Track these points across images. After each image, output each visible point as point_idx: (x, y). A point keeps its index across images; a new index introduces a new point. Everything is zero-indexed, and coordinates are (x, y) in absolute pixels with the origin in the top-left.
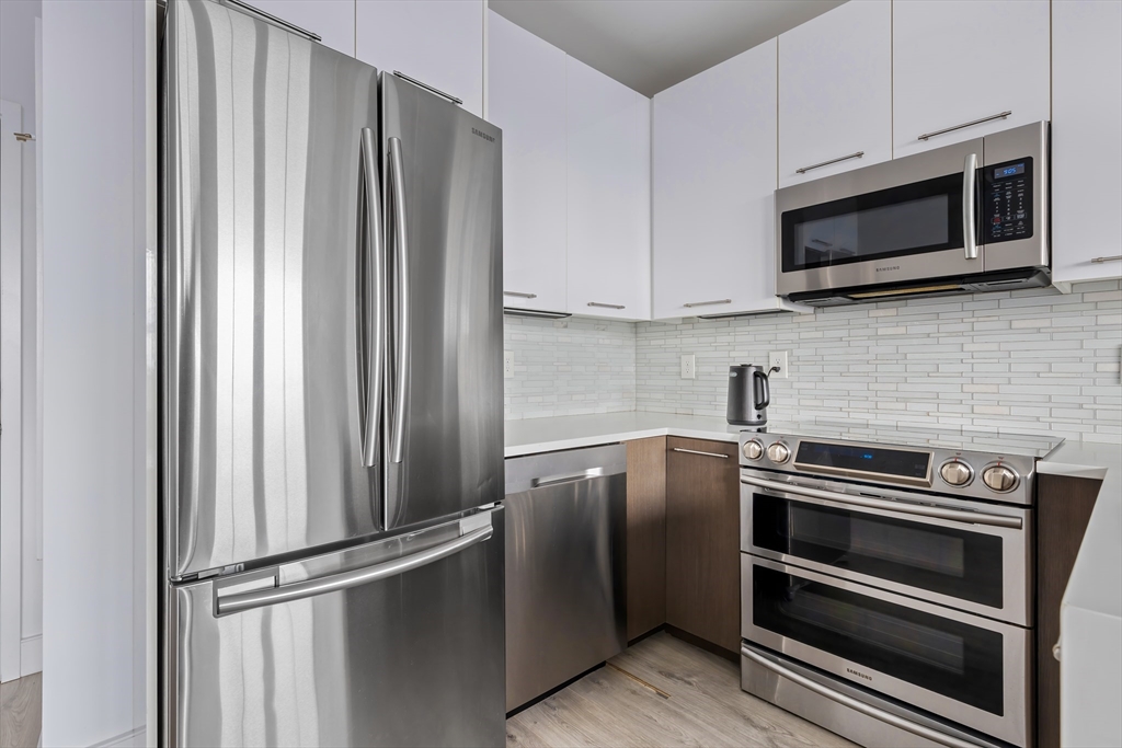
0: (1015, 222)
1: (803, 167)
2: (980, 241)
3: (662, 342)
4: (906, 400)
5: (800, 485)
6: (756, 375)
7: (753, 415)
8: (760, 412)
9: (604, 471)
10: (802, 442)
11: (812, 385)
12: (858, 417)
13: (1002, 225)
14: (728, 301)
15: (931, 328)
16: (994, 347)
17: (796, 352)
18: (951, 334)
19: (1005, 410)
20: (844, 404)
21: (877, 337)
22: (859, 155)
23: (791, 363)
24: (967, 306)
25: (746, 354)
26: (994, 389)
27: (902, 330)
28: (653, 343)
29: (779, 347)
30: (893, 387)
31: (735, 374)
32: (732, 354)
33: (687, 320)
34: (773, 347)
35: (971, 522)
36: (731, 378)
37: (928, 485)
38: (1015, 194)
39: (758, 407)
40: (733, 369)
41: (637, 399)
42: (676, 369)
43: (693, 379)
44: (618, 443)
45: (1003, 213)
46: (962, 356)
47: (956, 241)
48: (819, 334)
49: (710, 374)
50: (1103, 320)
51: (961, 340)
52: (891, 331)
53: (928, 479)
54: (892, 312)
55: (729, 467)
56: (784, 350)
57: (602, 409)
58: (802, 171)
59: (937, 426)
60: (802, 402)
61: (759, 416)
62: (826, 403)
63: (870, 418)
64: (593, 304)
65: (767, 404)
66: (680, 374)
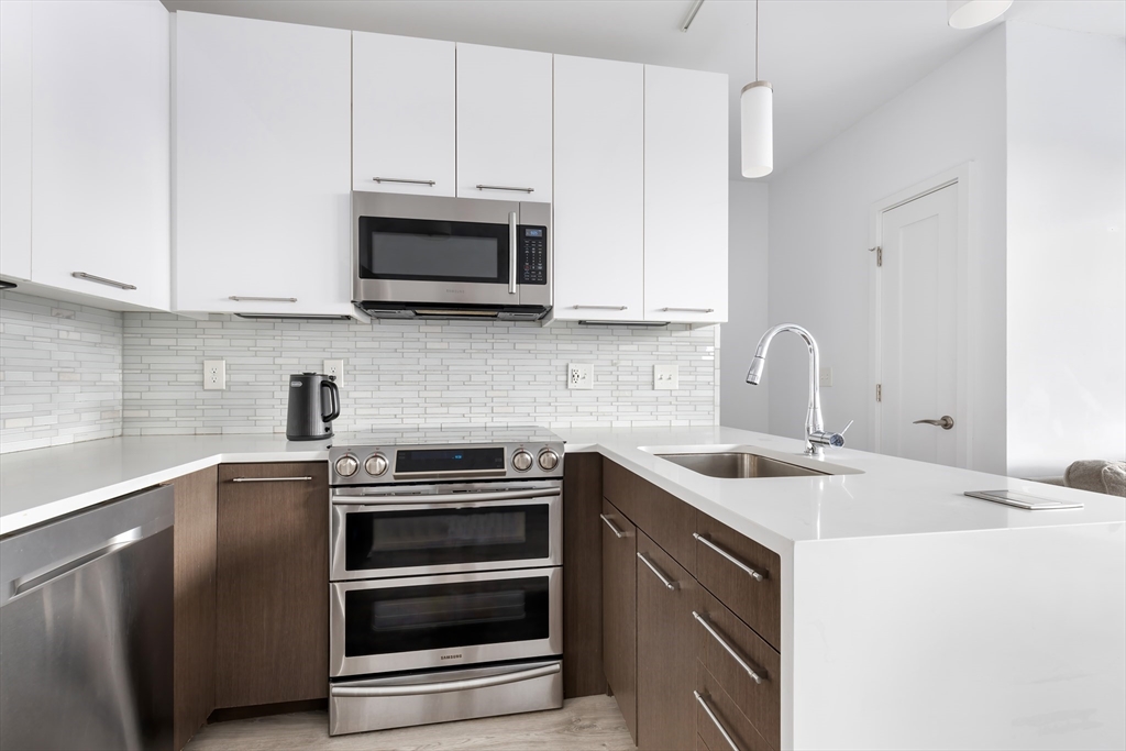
0: (537, 271)
1: (381, 177)
2: (520, 281)
3: (173, 342)
4: (448, 405)
5: (397, 494)
6: (324, 384)
7: (319, 427)
8: (327, 425)
9: (143, 532)
10: (399, 452)
11: (369, 394)
12: (410, 422)
13: (530, 271)
14: (293, 300)
15: (465, 345)
16: (505, 362)
17: (353, 361)
18: (479, 351)
19: (511, 409)
20: (398, 411)
21: (426, 350)
22: (431, 184)
23: (347, 372)
24: (490, 330)
25: (295, 361)
26: (505, 394)
27: (445, 345)
28: (154, 342)
29: (335, 355)
30: (438, 394)
31: (299, 384)
32: (278, 361)
33: (216, 317)
34: (327, 355)
35: (530, 497)
36: (292, 389)
37: (504, 473)
38: (537, 251)
39: (326, 419)
40: (294, 378)
41: (124, 420)
42: (197, 378)
43: (222, 391)
44: (157, 486)
45: (531, 264)
46: (486, 368)
47: (503, 277)
48: (376, 345)
49: (247, 384)
50: (561, 347)
51: (486, 356)
52: (437, 346)
53: (505, 470)
54: (438, 329)
55: (311, 489)
56: (340, 359)
57: (65, 438)
58: (378, 180)
59: (470, 425)
60: (359, 412)
61: (327, 429)
62: (382, 411)
63: (421, 423)
64: (84, 276)
65: (338, 415)
66: (202, 384)
